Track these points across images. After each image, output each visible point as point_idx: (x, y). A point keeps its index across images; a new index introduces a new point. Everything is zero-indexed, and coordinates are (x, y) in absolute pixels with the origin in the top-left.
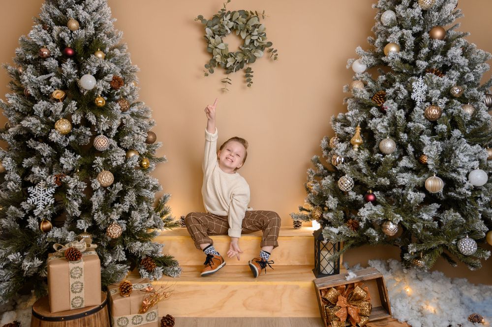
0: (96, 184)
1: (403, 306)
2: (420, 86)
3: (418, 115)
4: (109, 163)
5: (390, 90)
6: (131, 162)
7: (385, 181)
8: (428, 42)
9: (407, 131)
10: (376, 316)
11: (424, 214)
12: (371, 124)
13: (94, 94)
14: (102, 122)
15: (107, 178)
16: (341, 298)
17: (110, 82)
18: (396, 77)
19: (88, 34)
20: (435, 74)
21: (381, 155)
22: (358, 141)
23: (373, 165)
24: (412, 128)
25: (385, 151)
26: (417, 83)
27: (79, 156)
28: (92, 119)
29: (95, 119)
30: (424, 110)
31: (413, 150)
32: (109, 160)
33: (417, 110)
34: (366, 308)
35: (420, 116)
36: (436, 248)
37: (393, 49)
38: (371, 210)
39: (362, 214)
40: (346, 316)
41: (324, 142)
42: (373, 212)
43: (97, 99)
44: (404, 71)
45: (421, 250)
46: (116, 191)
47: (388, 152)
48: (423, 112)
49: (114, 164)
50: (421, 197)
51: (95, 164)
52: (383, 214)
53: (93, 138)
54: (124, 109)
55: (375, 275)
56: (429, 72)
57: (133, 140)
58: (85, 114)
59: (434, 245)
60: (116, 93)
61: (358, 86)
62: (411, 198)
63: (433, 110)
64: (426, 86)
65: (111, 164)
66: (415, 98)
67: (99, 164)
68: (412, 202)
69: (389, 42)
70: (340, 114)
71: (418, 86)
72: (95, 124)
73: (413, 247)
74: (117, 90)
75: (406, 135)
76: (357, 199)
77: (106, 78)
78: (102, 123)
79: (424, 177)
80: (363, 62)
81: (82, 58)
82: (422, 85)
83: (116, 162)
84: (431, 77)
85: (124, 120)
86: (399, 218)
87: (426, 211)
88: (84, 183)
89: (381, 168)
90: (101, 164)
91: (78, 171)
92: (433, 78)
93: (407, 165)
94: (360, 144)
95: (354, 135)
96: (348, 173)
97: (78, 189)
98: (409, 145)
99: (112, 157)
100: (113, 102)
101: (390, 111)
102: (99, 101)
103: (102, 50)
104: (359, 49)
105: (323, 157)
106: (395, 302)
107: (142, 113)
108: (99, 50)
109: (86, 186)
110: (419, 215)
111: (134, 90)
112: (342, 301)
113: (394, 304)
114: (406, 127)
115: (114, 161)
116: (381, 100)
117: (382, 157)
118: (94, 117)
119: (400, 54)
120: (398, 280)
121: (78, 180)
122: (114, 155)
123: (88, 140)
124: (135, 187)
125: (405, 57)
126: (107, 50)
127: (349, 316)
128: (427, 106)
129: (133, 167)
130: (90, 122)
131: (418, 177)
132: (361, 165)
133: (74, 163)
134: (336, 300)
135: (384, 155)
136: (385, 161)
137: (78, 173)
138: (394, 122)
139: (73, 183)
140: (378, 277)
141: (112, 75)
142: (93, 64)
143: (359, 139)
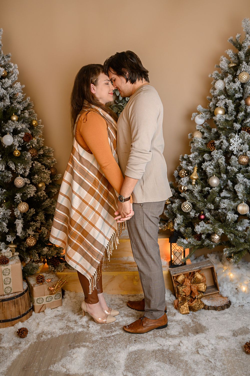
0: (17, 213)
1: (228, 287)
2: (236, 140)
3: (234, 161)
4: (25, 195)
5: (217, 142)
6: (40, 193)
7: (211, 206)
8: (244, 107)
9: (227, 172)
10: (209, 292)
11: (239, 227)
12: (203, 166)
13: (12, 148)
14: (19, 168)
15: (23, 207)
16: (187, 280)
17: (23, 138)
18: (221, 132)
19: (6, 105)
20: (247, 132)
21: (209, 188)
22: (195, 177)
23: (205, 195)
24: (229, 170)
25: (212, 185)
26: (234, 139)
27: (4, 190)
28: (12, 166)
29: (14, 166)
30: (238, 158)
31: (231, 184)
32: (25, 193)
33: (233, 158)
34: (202, 287)
35: (235, 162)
36: (242, 250)
37: (220, 112)
38: (203, 226)
39: (197, 230)
40: (190, 292)
41: (176, 172)
42: (204, 228)
43: (15, 151)
44: (228, 128)
45: (232, 252)
46: (31, 214)
47: (215, 186)
48: (237, 159)
49: (29, 196)
50: (236, 217)
51: (16, 198)
52: (211, 229)
53: (13, 179)
54: (34, 155)
55: (209, 266)
56: (243, 130)
57: (41, 178)
58: (7, 162)
59: (241, 249)
60: (27, 144)
61: (198, 136)
62: (229, 218)
63: (243, 159)
64: (241, 140)
65: (27, 196)
66: (232, 149)
67: (18, 198)
68: (229, 220)
69: (217, 107)
70: (186, 155)
71: (235, 141)
72: (14, 170)
73: (226, 251)
74: (28, 143)
75: (225, 175)
76: (196, 217)
77: (20, 135)
78: (19, 170)
79: (238, 202)
80: (202, 117)
81: (2, 122)
82: (238, 140)
83: (30, 195)
84: (244, 134)
85: (34, 164)
86: (221, 231)
87: (240, 225)
88: (9, 210)
89: (209, 196)
90: (20, 198)
91: (5, 201)
92: (245, 134)
93: (226, 195)
94: (196, 180)
95: (193, 172)
96: (188, 199)
97: (6, 215)
98: (229, 181)
99: (27, 191)
100: (25, 152)
101: (216, 158)
102: (16, 153)
103: (16, 114)
104: (200, 108)
105: (176, 183)
106: (223, 284)
107: (46, 152)
108: (14, 114)
109: (11, 213)
110: (236, 227)
111: (40, 141)
112: (188, 283)
113: (222, 286)
114: (226, 169)
115: (28, 194)
116: (212, 147)
117: (210, 189)
118: (13, 165)
119: (224, 117)
120: (225, 268)
121: (5, 210)
122: (29, 190)
123: (10, 179)
124: (44, 210)
125: (228, 118)
126: (19, 112)
127: (192, 292)
128: (241, 154)
129: (42, 196)
130: (11, 168)
131: (235, 203)
132: (196, 194)
133: (2, 197)
134: (183, 281)
135: (211, 188)
136: (212, 192)
137: (5, 203)
138: (218, 166)
139: (2, 212)
140: (211, 267)
141: (24, 133)
142: (10, 127)
143: (196, 176)
